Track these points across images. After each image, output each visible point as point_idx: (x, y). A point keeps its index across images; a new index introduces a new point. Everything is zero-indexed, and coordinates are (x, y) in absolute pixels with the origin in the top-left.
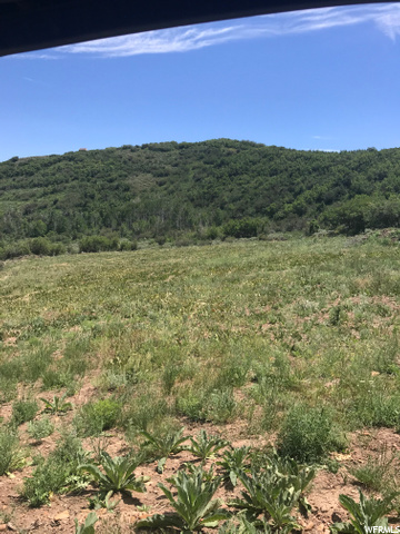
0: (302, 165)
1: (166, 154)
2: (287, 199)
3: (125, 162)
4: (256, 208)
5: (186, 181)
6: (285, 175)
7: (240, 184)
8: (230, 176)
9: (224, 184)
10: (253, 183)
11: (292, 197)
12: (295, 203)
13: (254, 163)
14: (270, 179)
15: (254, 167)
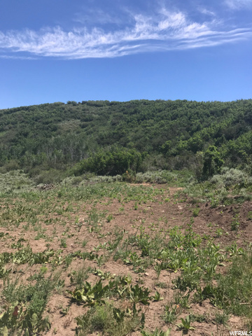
0: (201, 111)
1: (99, 108)
2: (183, 136)
3: (65, 112)
4: (154, 146)
5: (104, 125)
6: (185, 118)
7: (145, 127)
8: (138, 120)
9: (132, 126)
10: (156, 126)
11: (188, 135)
12: (191, 139)
13: (160, 111)
14: (171, 122)
15: (158, 114)
